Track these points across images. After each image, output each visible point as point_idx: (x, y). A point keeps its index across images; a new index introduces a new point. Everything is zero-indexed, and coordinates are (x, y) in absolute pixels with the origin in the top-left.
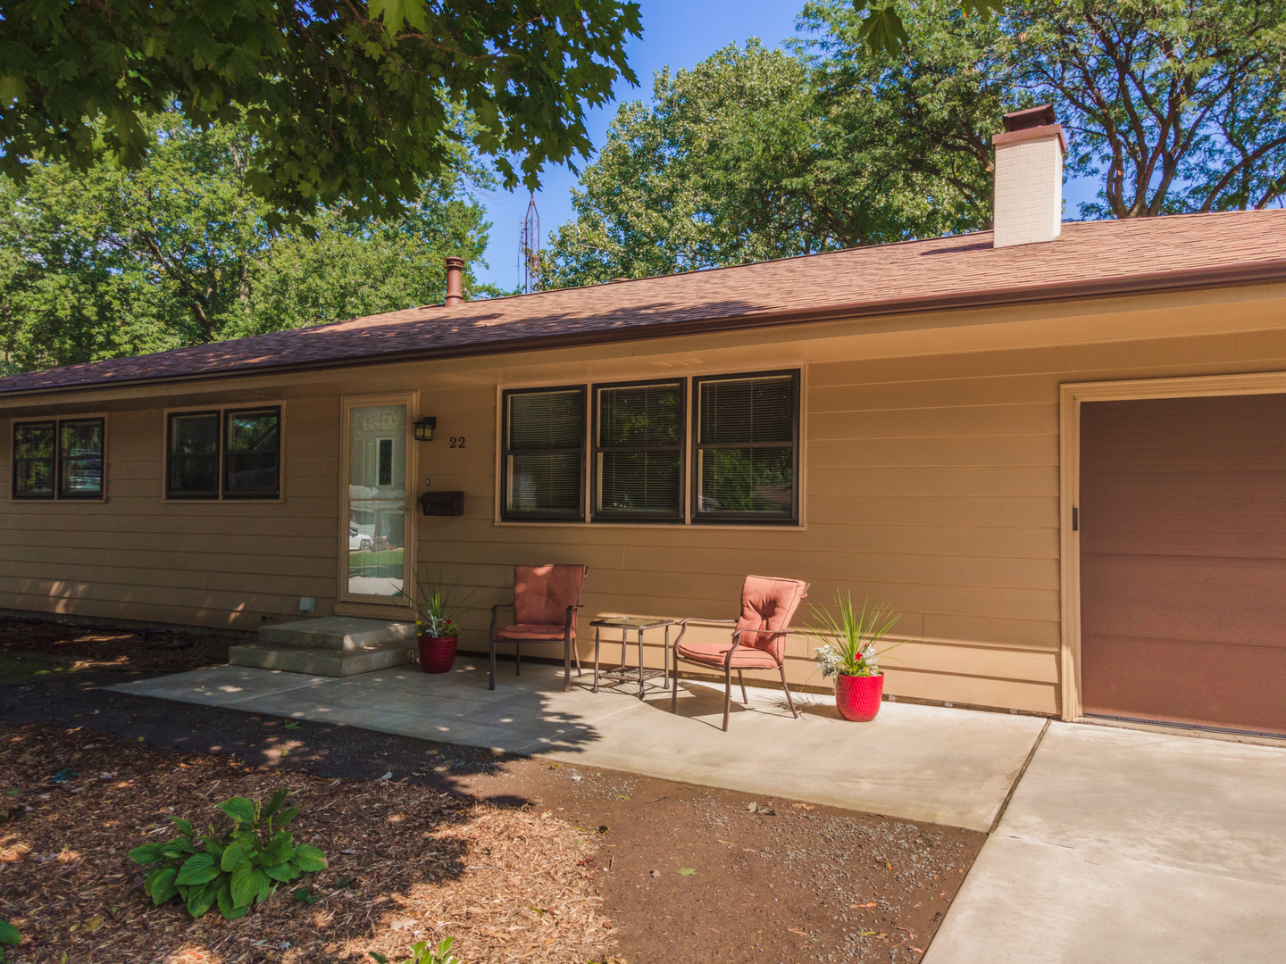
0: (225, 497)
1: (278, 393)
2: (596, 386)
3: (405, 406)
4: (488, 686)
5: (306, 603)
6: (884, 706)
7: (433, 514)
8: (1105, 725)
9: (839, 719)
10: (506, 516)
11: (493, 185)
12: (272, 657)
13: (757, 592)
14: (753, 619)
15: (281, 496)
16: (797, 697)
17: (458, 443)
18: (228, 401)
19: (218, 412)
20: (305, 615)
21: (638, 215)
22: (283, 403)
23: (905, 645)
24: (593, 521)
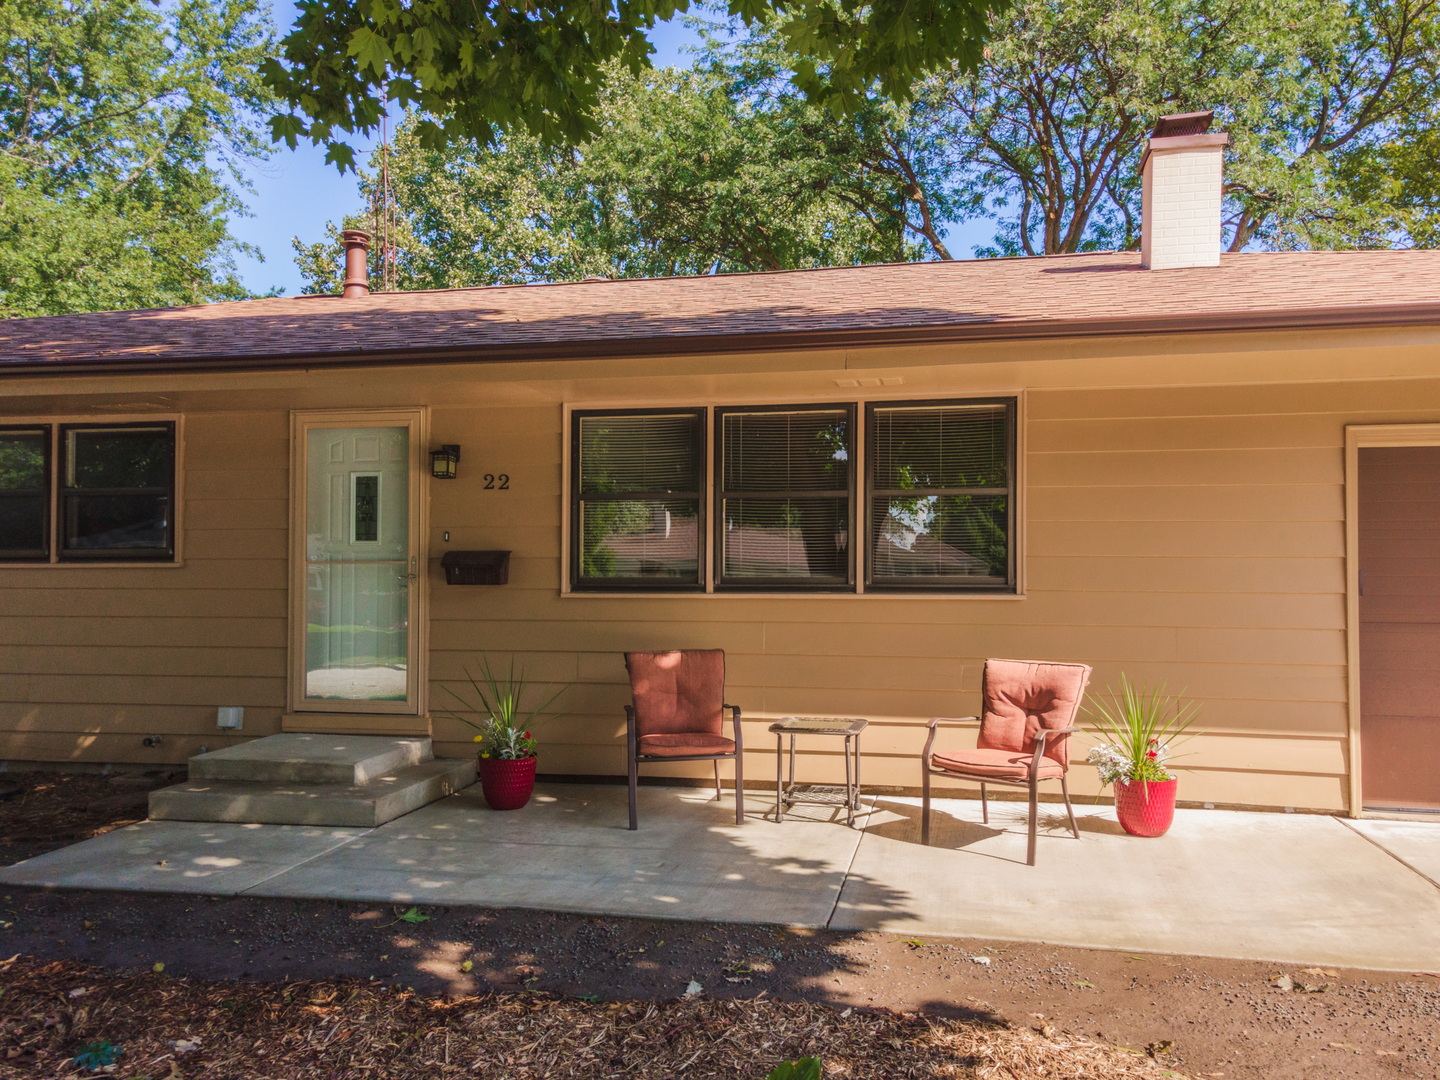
0: (62, 559)
1: (172, 401)
2: (719, 410)
3: (406, 429)
4: (628, 825)
5: (229, 717)
6: (1179, 815)
7: (463, 583)
8: (1398, 820)
9: (1121, 834)
10: (580, 584)
11: (264, 152)
12: (239, 804)
13: (1012, 680)
14: (1013, 715)
15: (178, 557)
16: (1080, 811)
17: (497, 483)
18: (64, 411)
19: (47, 428)
20: (229, 736)
21: (456, 213)
22: (180, 419)
23: (1197, 737)
24: (717, 590)
